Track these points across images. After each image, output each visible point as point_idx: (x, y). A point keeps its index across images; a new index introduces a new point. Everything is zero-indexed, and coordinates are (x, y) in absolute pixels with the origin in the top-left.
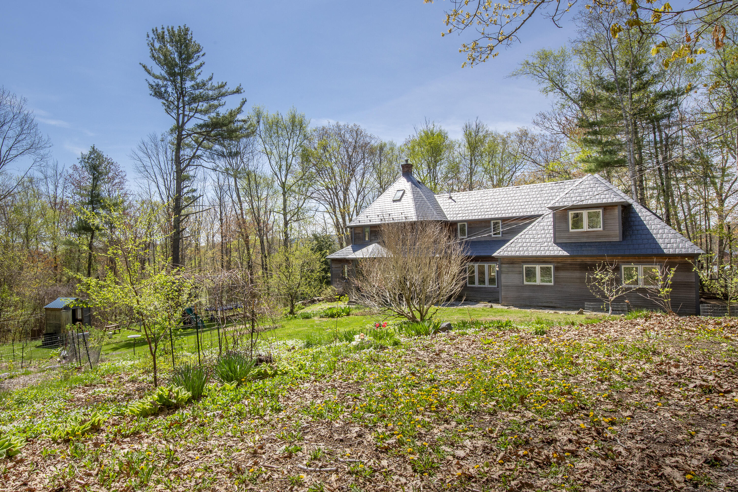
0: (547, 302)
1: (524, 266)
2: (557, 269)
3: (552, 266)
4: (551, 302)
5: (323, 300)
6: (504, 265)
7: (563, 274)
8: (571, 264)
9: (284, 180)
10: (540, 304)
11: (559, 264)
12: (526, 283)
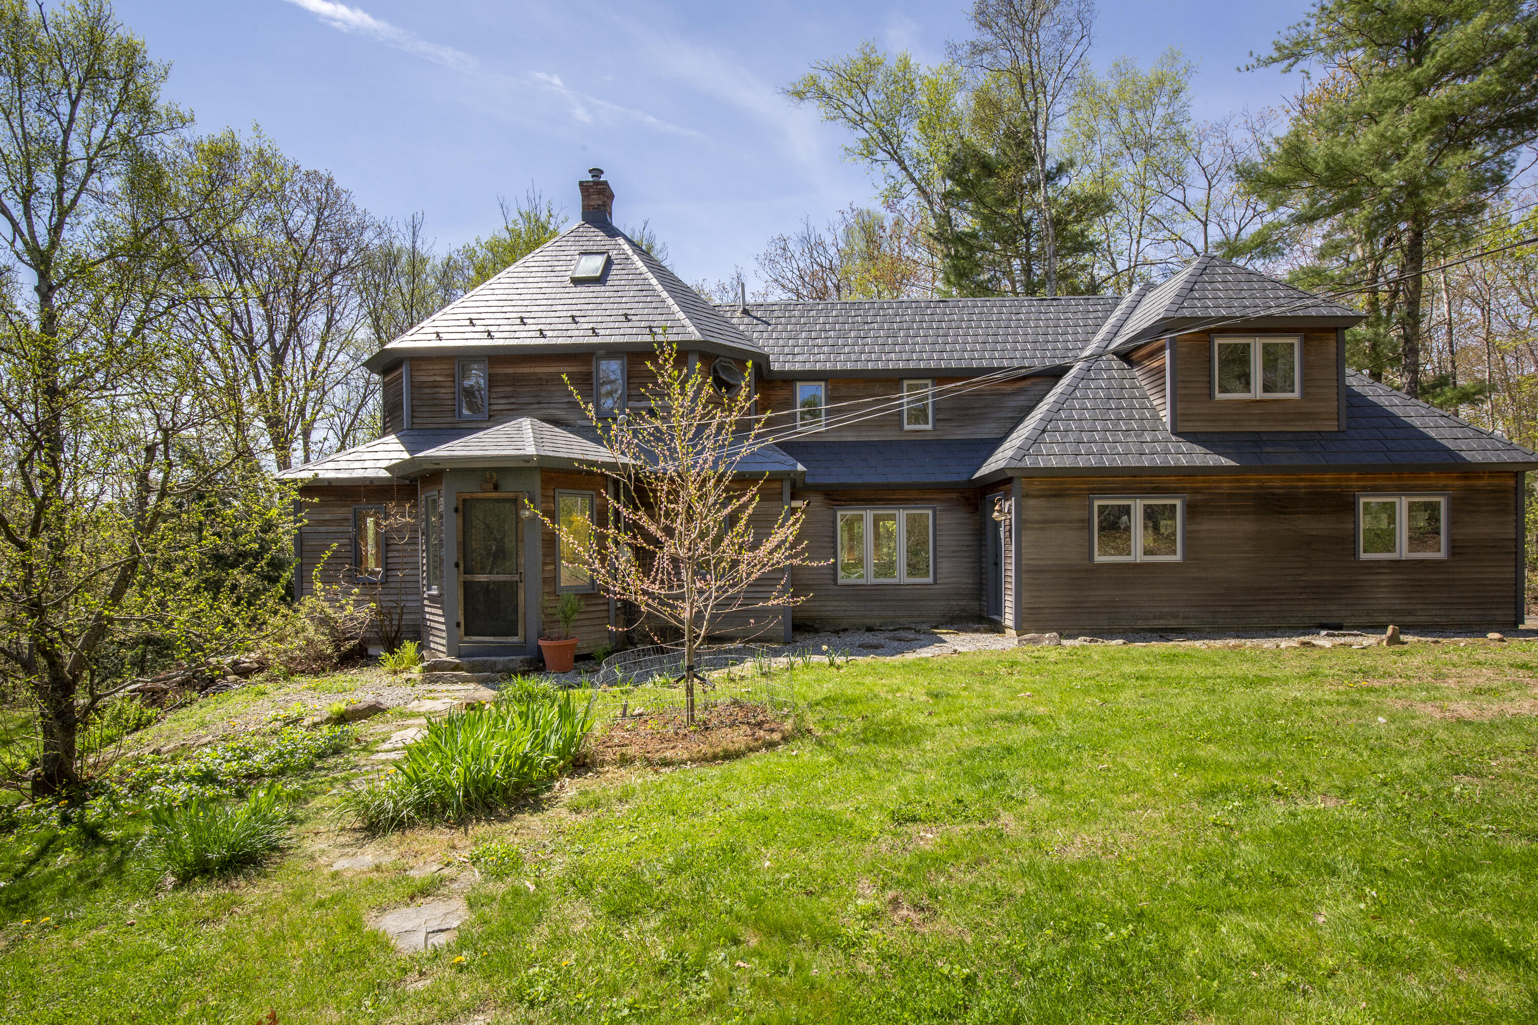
0: (1161, 617)
1: (1097, 503)
2: (1192, 511)
3: (1178, 503)
4: (1174, 616)
5: (262, 666)
6: (1032, 502)
7: (1206, 526)
8: (1230, 496)
9: (43, 240)
10: (1141, 624)
11: (1199, 497)
12: (1099, 559)
